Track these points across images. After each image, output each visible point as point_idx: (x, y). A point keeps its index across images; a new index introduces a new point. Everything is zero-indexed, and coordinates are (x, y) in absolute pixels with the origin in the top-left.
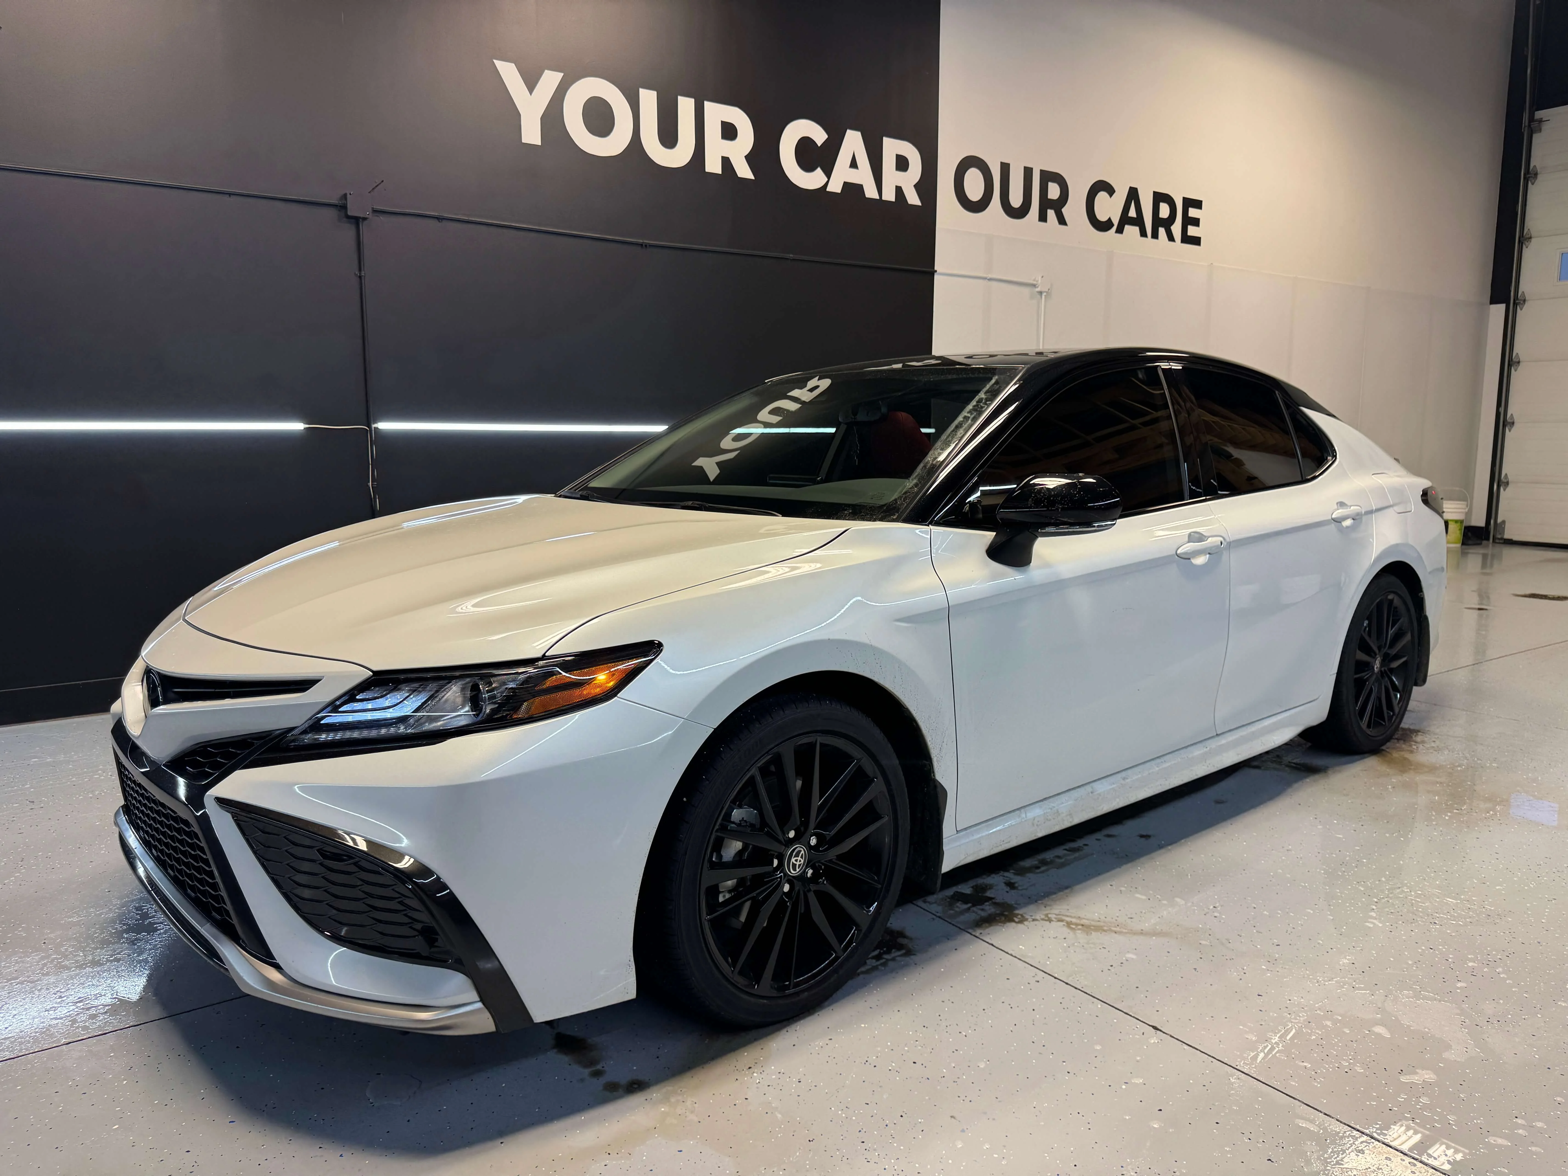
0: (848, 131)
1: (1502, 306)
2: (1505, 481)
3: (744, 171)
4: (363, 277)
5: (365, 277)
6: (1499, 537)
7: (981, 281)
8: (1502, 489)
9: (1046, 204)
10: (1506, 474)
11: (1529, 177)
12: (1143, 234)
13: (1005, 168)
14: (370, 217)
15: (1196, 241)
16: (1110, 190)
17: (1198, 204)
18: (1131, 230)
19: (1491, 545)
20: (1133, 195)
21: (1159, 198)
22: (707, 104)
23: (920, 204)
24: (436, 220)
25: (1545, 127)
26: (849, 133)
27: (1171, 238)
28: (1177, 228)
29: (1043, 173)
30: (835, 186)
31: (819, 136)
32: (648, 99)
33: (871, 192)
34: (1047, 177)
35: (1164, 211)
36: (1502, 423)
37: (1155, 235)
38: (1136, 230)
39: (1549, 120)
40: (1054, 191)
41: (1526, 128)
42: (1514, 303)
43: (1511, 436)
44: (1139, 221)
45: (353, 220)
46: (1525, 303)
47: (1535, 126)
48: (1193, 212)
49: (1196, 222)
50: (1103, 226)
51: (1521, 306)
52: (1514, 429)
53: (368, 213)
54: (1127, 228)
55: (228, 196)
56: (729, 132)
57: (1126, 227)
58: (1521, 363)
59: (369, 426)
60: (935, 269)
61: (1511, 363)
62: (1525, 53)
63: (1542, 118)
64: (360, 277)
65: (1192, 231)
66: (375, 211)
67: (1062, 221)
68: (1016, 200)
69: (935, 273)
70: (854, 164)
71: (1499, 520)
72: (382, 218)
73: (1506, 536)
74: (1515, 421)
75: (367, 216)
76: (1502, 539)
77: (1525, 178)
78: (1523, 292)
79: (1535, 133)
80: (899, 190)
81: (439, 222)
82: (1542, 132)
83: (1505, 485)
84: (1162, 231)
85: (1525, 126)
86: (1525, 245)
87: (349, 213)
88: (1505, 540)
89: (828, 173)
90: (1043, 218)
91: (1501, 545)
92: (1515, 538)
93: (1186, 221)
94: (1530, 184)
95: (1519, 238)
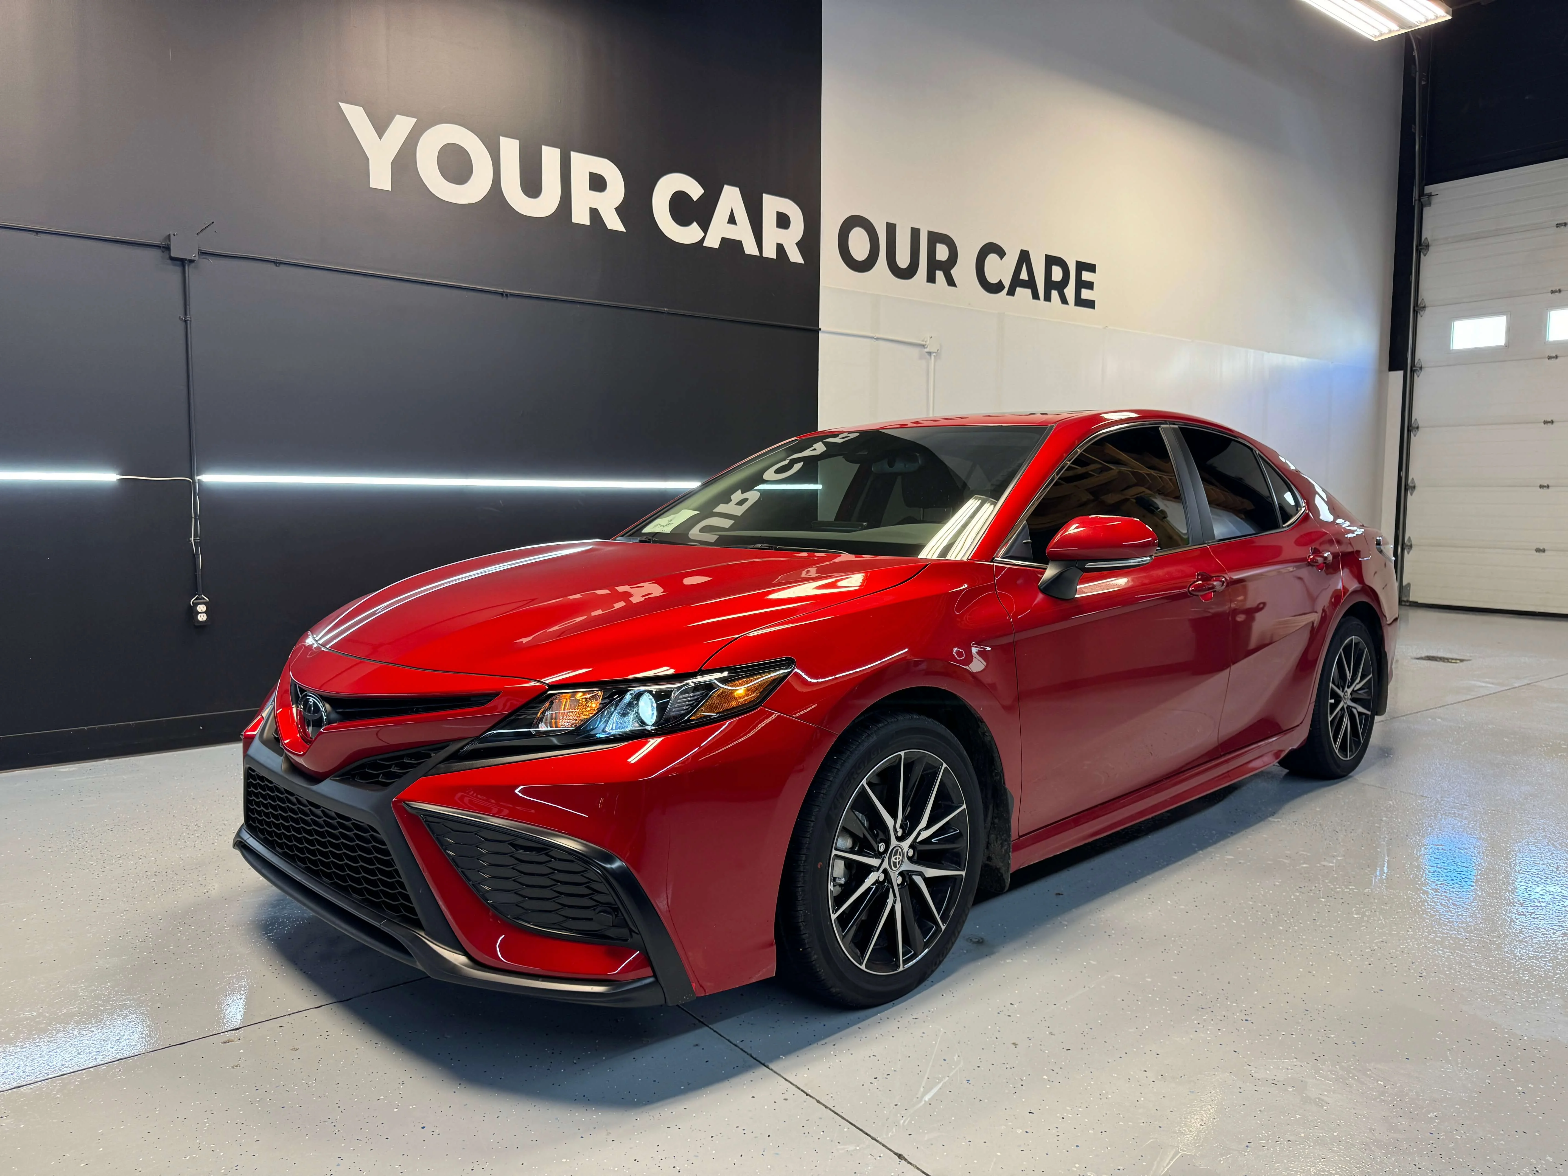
0: (726, 186)
1: (1400, 373)
2: (1409, 544)
3: (614, 223)
4: (188, 322)
5: (191, 321)
6: (1405, 599)
7: (868, 340)
8: (1406, 552)
9: (934, 265)
10: (1409, 538)
11: (1421, 249)
12: (1036, 296)
13: (891, 229)
14: (197, 258)
15: (1090, 304)
16: (1001, 253)
17: (1092, 268)
18: (1023, 293)
20: (1024, 257)
21: (1051, 261)
22: (574, 155)
23: (803, 262)
24: (273, 264)
25: (1434, 200)
26: (726, 188)
27: (1064, 301)
28: (1070, 291)
29: (931, 234)
30: (713, 241)
31: (695, 191)
32: (510, 148)
33: (750, 248)
34: (935, 238)
35: (1057, 274)
36: (1404, 487)
37: (1048, 298)
38: (1028, 292)
39: (1438, 195)
40: (942, 253)
41: (1417, 202)
42: (1411, 370)
43: (1412, 500)
44: (1031, 284)
45: (178, 262)
46: (1421, 370)
47: (1425, 200)
48: (1086, 276)
49: (1090, 286)
50: (994, 288)
51: (1418, 373)
52: (1415, 493)
53: (194, 256)
55: (35, 233)
56: (598, 183)
57: (1018, 289)
58: (1419, 429)
59: (192, 477)
60: (820, 327)
61: (1410, 428)
62: (1413, 130)
63: (1431, 193)
64: (186, 321)
65: (1086, 294)
66: (202, 253)
67: (951, 282)
68: (903, 260)
69: (820, 332)
70: (732, 220)
71: (1405, 583)
72: (212, 261)
73: (1412, 599)
74: (1416, 485)
75: (193, 258)
76: (1407, 601)
77: (1417, 250)
78: (1419, 359)
79: (1425, 206)
80: (780, 248)
81: (277, 266)
82: (1432, 205)
83: (1409, 548)
84: (1055, 294)
85: (1415, 200)
86: (1420, 314)
87: (173, 255)
88: (1411, 602)
89: (705, 228)
90: (931, 279)
91: (1407, 608)
92: (1420, 601)
93: (1081, 284)
94: (1422, 255)
95: (1414, 307)
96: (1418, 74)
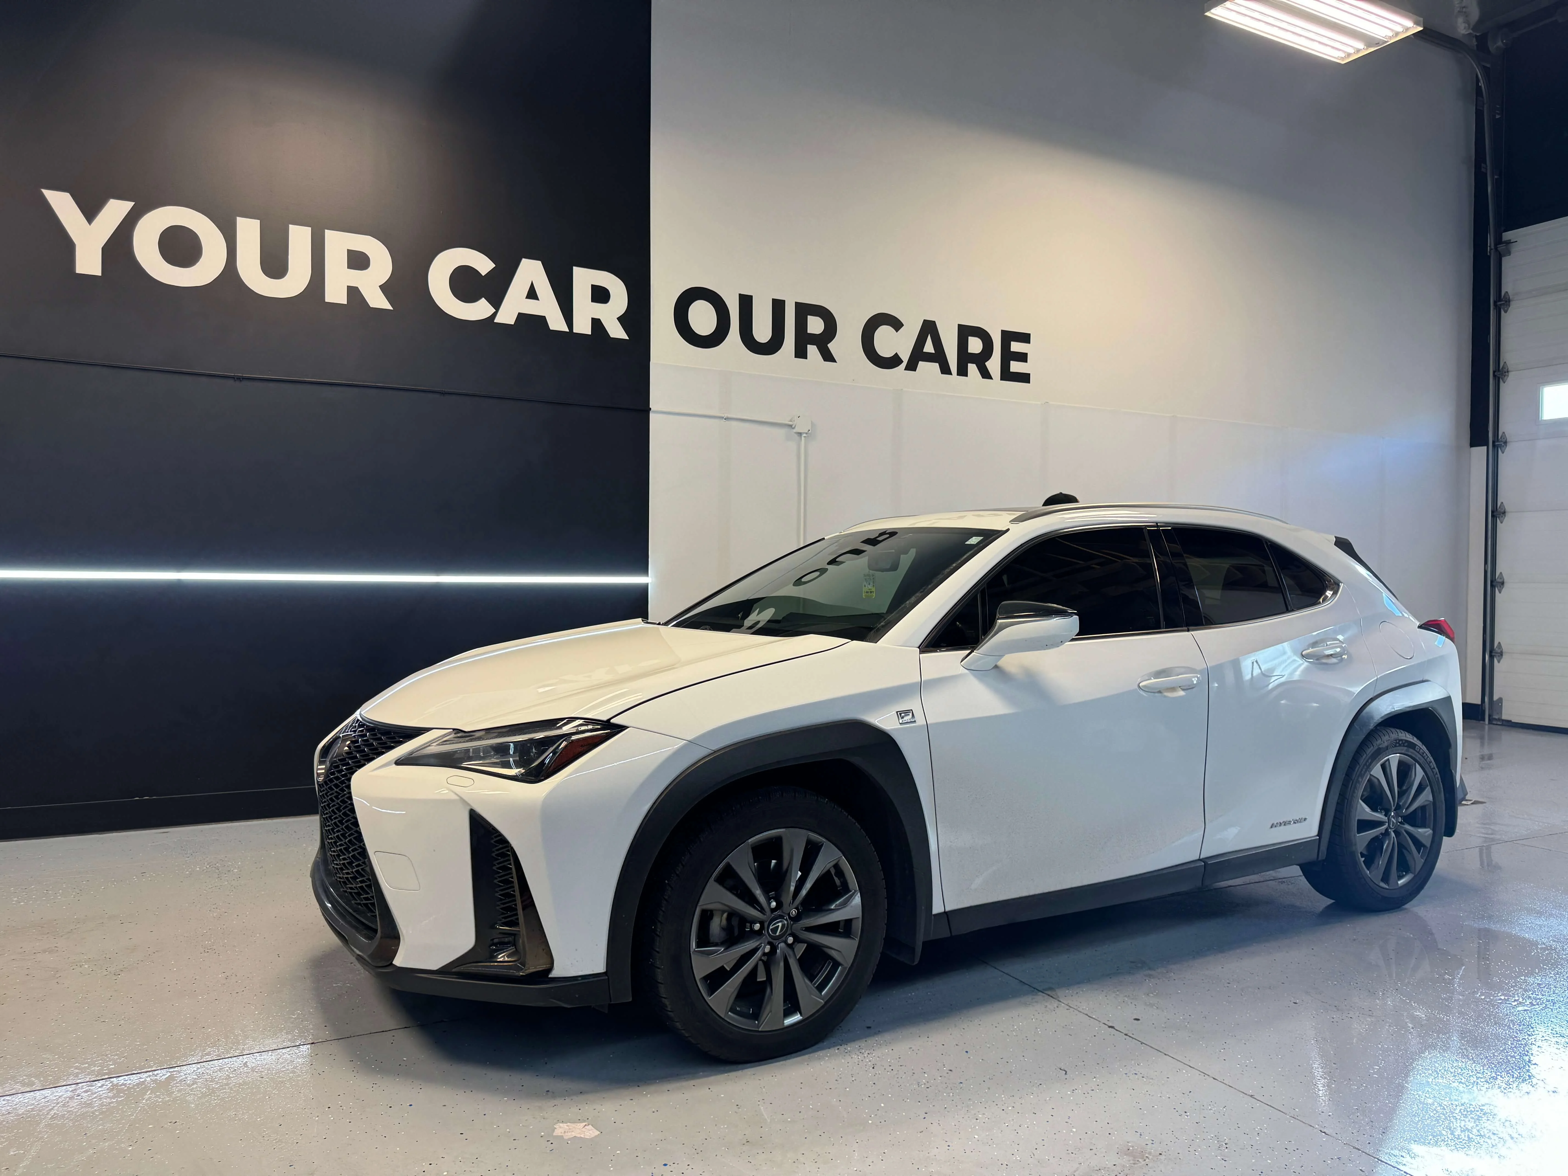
0: (524, 260)
1: (1482, 450)
2: (1499, 651)
3: (378, 301)
6: (1497, 717)
7: (717, 421)
8: (1495, 660)
9: (804, 339)
10: (1499, 643)
11: (1501, 305)
12: (945, 369)
13: (745, 301)
15: (1024, 378)
16: (896, 324)
17: (1025, 338)
18: (928, 367)
19: (1487, 727)
20: (929, 329)
21: (965, 332)
22: (329, 233)
23: (627, 337)
25: (1514, 249)
26: (525, 262)
27: (986, 375)
28: (994, 364)
29: (798, 305)
30: (506, 318)
31: (483, 265)
32: (249, 228)
33: (557, 324)
34: (806, 310)
35: (975, 345)
36: (1492, 583)
37: (963, 371)
38: (936, 366)
39: (1516, 241)
40: (815, 325)
41: (1492, 252)
42: (1494, 446)
43: (1501, 598)
44: (939, 357)
46: (1506, 446)
47: (1503, 249)
48: (1016, 347)
49: (1022, 357)
50: (893, 362)
51: (1503, 449)
52: (1503, 590)
54: (921, 364)
56: (358, 261)
57: (919, 363)
58: (1506, 514)
60: (651, 407)
61: (1496, 512)
62: (1483, 170)
63: (1510, 240)
65: (1016, 367)
67: (828, 357)
68: (762, 334)
69: (650, 412)
70: (532, 294)
71: (1495, 698)
73: (1505, 717)
74: (1505, 581)
76: (1499, 720)
77: (1496, 306)
78: (1504, 433)
79: (1504, 256)
80: (597, 323)
82: (1511, 255)
83: (1499, 656)
84: (972, 368)
85: (1491, 249)
86: (1503, 380)
88: (1503, 720)
89: (496, 303)
90: (801, 353)
91: (1499, 727)
92: (1515, 719)
93: (1008, 356)
94: (1503, 312)
95: (1494, 372)
96: (1485, 106)
